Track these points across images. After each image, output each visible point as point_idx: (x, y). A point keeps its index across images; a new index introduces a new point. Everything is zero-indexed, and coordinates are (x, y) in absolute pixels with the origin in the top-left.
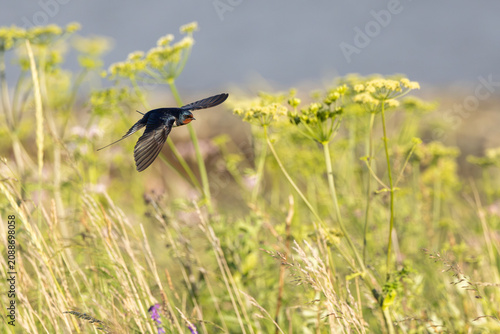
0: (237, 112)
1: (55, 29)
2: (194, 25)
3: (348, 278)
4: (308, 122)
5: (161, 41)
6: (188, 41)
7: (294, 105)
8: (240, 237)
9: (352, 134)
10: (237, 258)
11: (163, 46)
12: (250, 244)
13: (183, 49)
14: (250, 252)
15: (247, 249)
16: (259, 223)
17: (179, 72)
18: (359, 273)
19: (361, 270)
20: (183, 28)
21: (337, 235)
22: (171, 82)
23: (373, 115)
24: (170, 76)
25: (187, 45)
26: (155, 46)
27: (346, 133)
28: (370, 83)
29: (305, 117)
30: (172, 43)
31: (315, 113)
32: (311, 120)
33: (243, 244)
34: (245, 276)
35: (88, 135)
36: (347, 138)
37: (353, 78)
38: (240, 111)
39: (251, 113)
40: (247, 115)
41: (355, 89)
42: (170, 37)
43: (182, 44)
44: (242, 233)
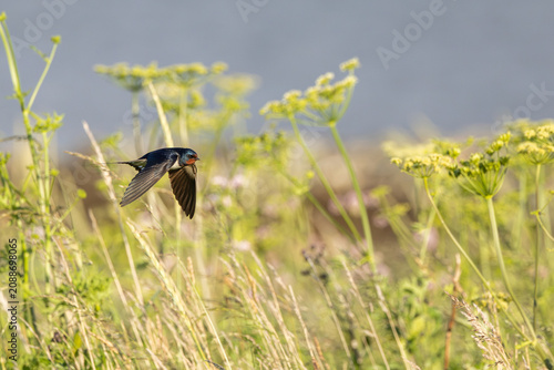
0: (394, 162)
1: (200, 68)
2: (355, 61)
3: (518, 347)
4: (469, 173)
5: (320, 80)
6: (351, 80)
7: (454, 155)
8: (406, 299)
9: (523, 186)
10: (402, 321)
11: (323, 85)
12: (417, 305)
13: (347, 87)
14: (417, 315)
15: (413, 313)
16: (426, 283)
17: (341, 114)
18: (530, 341)
19: (533, 339)
20: (343, 66)
21: (505, 300)
22: (332, 125)
23: (539, 166)
24: (331, 119)
25: (349, 84)
26: (313, 84)
27: (516, 184)
28: (543, 128)
29: (466, 169)
30: (332, 82)
31: (477, 164)
32: (473, 171)
33: (410, 306)
34: (410, 342)
35: (231, 186)
36: (518, 190)
37: (522, 123)
38: (398, 161)
39: (411, 164)
40: (405, 165)
41: (526, 135)
42: (330, 76)
43: (344, 83)
44: (407, 295)
